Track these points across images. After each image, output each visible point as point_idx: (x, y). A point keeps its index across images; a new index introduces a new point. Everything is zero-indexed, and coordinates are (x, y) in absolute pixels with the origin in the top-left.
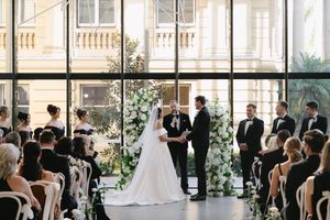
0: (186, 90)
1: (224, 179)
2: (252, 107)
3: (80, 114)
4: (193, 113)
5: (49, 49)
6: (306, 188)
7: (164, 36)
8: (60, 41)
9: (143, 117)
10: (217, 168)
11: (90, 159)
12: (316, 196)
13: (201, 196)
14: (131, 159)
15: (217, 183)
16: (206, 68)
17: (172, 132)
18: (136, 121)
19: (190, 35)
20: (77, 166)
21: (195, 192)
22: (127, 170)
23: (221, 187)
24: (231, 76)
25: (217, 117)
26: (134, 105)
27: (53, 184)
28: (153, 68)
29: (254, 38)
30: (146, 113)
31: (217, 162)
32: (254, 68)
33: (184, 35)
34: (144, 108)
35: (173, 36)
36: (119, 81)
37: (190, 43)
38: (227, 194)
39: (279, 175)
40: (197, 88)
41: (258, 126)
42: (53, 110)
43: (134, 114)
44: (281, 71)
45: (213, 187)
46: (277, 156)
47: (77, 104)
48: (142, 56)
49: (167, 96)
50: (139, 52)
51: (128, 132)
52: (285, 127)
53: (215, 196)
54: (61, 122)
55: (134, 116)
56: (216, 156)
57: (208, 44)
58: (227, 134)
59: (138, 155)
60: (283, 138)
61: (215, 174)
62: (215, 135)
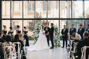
1: (58, 43)
9: (39, 28)
10: (57, 40)
14: (36, 38)
23: (58, 45)
25: (57, 28)
26: (37, 25)
34: (40, 26)
45: (56, 45)
51: (36, 32)
53: (56, 47)
55: (37, 28)
56: (56, 37)
58: (59, 32)
59: (38, 37)
61: (56, 42)
62: (56, 32)
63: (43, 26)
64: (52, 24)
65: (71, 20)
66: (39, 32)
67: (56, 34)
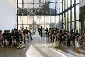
0: (40, 26)
2: (47, 27)
3: (29, 28)
4: (41, 28)
5: (26, 21)
6: (53, 35)
8: (27, 21)
10: (43, 34)
11: (30, 33)
12: (54, 36)
13: (42, 36)
16: (42, 23)
17: (39, 30)
18: (35, 29)
20: (29, 33)
22: (34, 34)
24: (45, 24)
25: (43, 28)
27: (26, 35)
28: (37, 23)
29: (47, 20)
32: (47, 23)
34: (36, 27)
36: (33, 25)
38: (44, 36)
39: (50, 34)
40: (41, 25)
41: (48, 29)
42: (26, 28)
44: (50, 24)
46: (50, 32)
47: (29, 27)
49: (38, 26)
50: (35, 21)
52: (50, 29)
54: (27, 29)
57: (42, 21)
59: (35, 32)
60: (50, 30)
64: (41, 26)
67: (43, 31)
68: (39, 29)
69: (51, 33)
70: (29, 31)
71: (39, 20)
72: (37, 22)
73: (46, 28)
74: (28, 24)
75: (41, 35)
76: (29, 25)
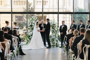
1: (56, 42)
5: (6, 5)
7: (39, 2)
10: (54, 39)
11: (18, 36)
14: (30, 36)
15: (54, 43)
16: (51, 11)
18: (31, 26)
19: (46, 2)
20: (14, 38)
21: (48, 46)
22: (28, 40)
23: (55, 44)
24: (58, 13)
25: (54, 25)
26: (30, 21)
28: (36, 11)
29: (64, 3)
30: (34, 23)
31: (54, 37)
32: (65, 11)
33: (45, 2)
35: (42, 2)
36: (26, 14)
37: (46, 4)
38: (57, 46)
40: (48, 16)
43: (31, 23)
44: (72, 12)
45: (53, 44)
47: (14, 21)
48: (33, 7)
49: (40, 18)
51: (29, 29)
53: (53, 47)
54: (10, 26)
55: (30, 24)
56: (54, 36)
58: (57, 30)
59: (32, 35)
60: (73, 30)
61: (54, 41)
62: (53, 30)
63: (37, 23)
65: (73, 15)
66: (33, 29)
67: (53, 32)
68: (42, 26)
69: (74, 38)
70: (15, 33)
71: (43, 3)
72: (36, 7)
73: (60, 24)
74: (12, 13)
75: (47, 43)
76: (14, 15)
